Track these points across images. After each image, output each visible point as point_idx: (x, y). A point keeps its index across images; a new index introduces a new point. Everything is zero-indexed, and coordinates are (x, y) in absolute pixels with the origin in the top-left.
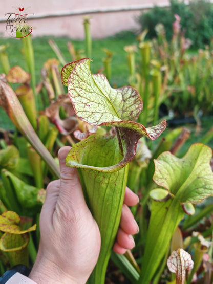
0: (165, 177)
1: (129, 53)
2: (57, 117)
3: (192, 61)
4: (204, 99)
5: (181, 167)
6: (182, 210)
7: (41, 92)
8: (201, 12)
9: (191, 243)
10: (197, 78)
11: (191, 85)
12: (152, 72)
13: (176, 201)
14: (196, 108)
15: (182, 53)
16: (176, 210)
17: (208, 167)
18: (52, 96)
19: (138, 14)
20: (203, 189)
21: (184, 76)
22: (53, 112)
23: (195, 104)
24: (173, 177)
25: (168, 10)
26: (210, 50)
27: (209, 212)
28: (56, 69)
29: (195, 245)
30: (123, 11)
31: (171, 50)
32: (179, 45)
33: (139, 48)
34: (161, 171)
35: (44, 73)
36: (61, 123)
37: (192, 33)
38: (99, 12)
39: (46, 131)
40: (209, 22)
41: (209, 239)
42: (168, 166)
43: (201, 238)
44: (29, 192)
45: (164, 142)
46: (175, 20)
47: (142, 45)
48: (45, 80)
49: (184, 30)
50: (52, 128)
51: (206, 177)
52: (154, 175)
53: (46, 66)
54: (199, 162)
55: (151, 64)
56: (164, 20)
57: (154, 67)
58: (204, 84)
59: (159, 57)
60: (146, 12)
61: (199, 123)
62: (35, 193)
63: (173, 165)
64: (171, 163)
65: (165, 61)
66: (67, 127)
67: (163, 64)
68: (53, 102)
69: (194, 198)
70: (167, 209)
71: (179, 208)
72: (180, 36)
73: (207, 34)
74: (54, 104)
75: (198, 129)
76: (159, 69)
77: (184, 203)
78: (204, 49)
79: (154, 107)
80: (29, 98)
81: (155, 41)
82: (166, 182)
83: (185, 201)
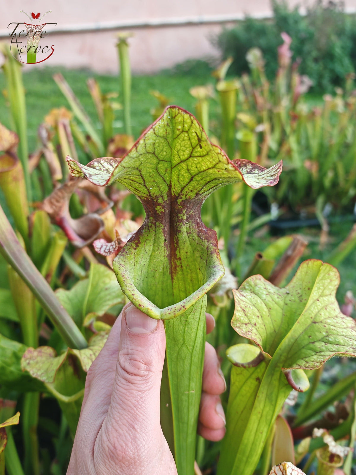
0: (253, 321)
1: (198, 100)
2: (65, 213)
3: (312, 115)
4: (335, 184)
5: (282, 303)
6: (286, 382)
7: (38, 167)
8: (329, 29)
9: (311, 449)
10: (321, 146)
11: (310, 158)
12: (240, 136)
13: (276, 366)
14: (320, 200)
15: (295, 101)
16: (276, 383)
17: (332, 303)
18: (58, 176)
19: (217, 30)
20: (323, 344)
21: (299, 142)
22: (58, 204)
23: (319, 194)
24: (268, 321)
25: (270, 24)
26: (344, 96)
27: (344, 391)
28: (65, 127)
29: (318, 453)
30: (190, 24)
31: (274, 96)
32: (290, 87)
33: (217, 91)
34: (247, 310)
35: (44, 134)
36: (72, 224)
37: (312, 66)
38: (146, 27)
39: (44, 240)
40: (343, 48)
41: (344, 442)
42: (259, 300)
43: (329, 440)
44: (9, 353)
45: (261, 260)
46: (281, 43)
47: (222, 86)
48: (45, 146)
49: (299, 60)
50: (55, 233)
51: (329, 321)
52: (234, 318)
53: (49, 121)
54: (315, 294)
55: (240, 121)
56: (263, 41)
57: (245, 126)
58: (334, 157)
59: (254, 108)
60: (230, 27)
61: (325, 228)
62: (20, 354)
63: (269, 299)
64: (264, 297)
65: (265, 114)
66: (84, 231)
67: (260, 121)
68: (59, 186)
69: (307, 359)
70: (259, 380)
71: (280, 379)
72: (291, 70)
73: (339, 69)
74: (60, 190)
75: (324, 239)
76: (253, 130)
77: (288, 370)
78: (334, 94)
79: (243, 197)
80: (16, 179)
81: (246, 79)
82: (254, 331)
83: (290, 366)
